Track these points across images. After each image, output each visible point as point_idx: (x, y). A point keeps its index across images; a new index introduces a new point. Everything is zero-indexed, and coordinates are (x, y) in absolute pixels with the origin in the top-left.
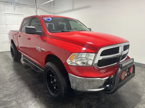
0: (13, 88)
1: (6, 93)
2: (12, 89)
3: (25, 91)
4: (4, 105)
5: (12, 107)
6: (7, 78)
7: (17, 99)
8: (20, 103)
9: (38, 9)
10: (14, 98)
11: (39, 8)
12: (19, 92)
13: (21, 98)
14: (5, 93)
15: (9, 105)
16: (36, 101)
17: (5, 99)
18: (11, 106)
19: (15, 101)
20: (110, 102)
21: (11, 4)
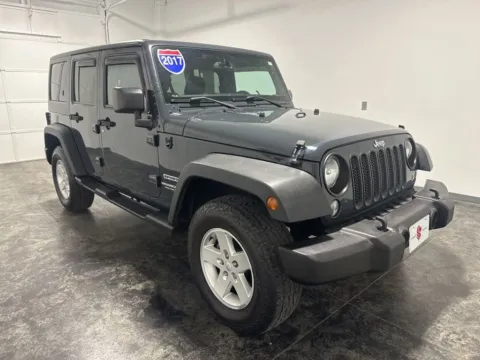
0: (20, 280)
2: (15, 281)
3: (63, 289)
5: (12, 340)
7: (31, 315)
8: (43, 329)
9: (110, 17)
10: (21, 311)
11: (114, 14)
12: (41, 293)
13: (48, 312)
18: (9, 337)
19: (25, 320)
20: (357, 317)
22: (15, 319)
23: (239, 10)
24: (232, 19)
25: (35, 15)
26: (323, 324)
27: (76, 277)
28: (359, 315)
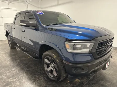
23: (60, 2)
27: (28, 69)
28: (98, 78)
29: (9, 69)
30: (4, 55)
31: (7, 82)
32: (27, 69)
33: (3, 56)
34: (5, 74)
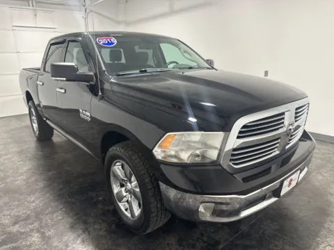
0: (34, 202)
1: (17, 214)
2: (31, 203)
4: (12, 242)
5: (30, 246)
6: (20, 178)
7: (41, 227)
8: (49, 238)
9: (89, 13)
10: (35, 224)
11: (92, 11)
12: (47, 211)
13: (53, 226)
14: (14, 213)
15: (24, 243)
16: (87, 232)
17: (15, 229)
18: (29, 243)
19: (38, 231)
21: (27, 3)
22: (32, 230)
24: (172, 12)
25: (39, 14)
26: (237, 238)
27: (70, 200)
28: (262, 231)
29: (21, 197)
30: (16, 158)
31: (10, 233)
32: (69, 198)
33: (14, 159)
34: (8, 210)
